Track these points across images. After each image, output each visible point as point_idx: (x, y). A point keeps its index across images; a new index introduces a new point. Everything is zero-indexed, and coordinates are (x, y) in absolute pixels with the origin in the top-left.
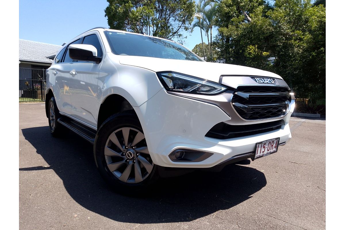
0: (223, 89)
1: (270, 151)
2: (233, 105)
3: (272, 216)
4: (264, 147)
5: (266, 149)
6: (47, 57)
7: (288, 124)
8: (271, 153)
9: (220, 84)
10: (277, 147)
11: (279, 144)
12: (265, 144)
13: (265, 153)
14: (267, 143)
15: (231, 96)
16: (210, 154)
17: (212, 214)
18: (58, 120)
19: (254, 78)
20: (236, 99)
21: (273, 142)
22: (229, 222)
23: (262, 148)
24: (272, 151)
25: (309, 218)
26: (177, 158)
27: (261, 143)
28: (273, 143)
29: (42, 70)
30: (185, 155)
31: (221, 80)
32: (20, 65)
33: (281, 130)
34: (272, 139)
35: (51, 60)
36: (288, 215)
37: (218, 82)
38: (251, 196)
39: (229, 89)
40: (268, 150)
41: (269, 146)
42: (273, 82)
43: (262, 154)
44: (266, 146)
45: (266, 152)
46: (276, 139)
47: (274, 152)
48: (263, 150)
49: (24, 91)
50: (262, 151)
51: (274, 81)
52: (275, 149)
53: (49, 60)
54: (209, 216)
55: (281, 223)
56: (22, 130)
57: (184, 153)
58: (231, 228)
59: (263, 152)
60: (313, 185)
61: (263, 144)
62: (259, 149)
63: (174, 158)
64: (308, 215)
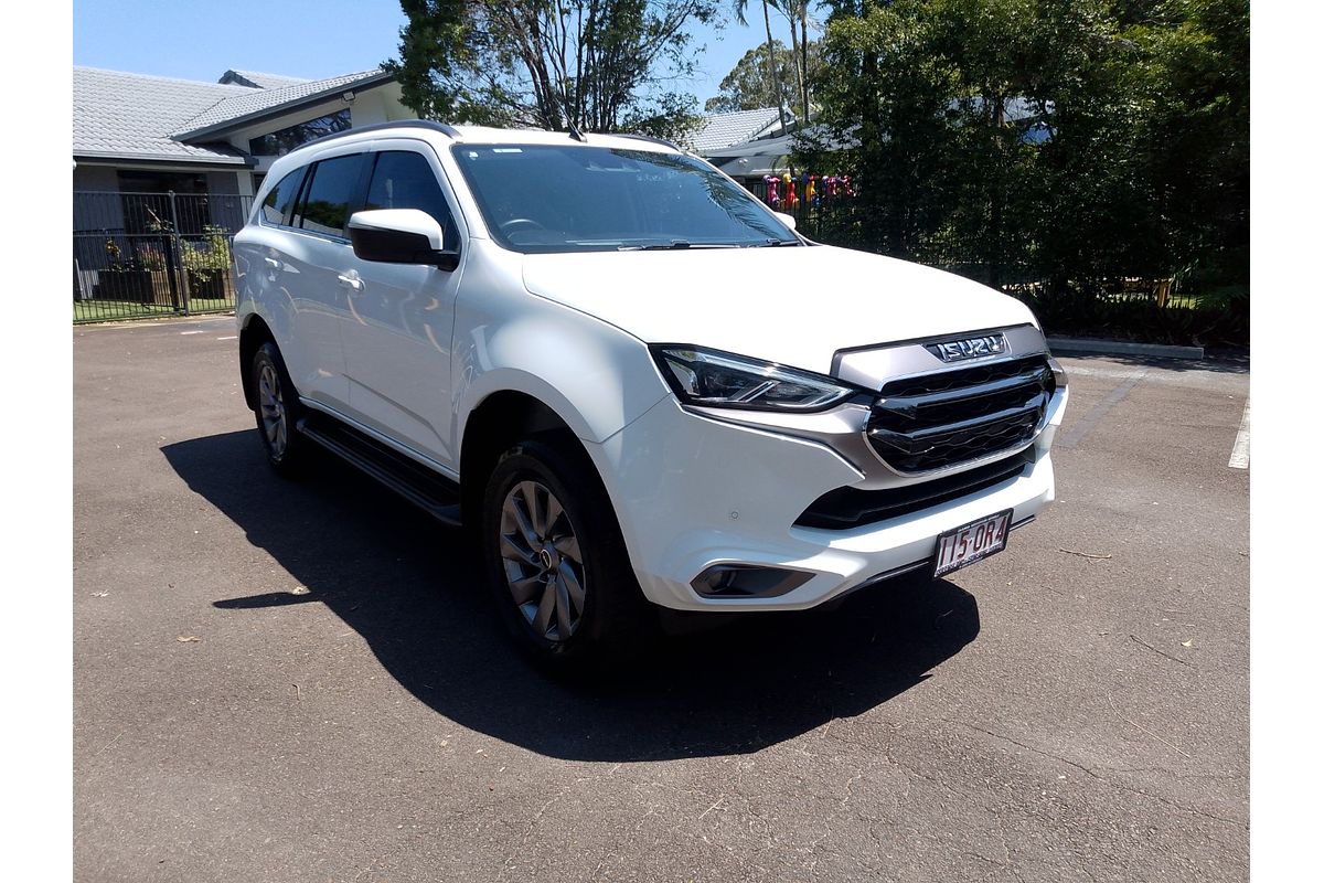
0: (844, 391)
1: (981, 550)
2: (870, 438)
3: (985, 728)
4: (963, 543)
5: (970, 547)
6: (172, 138)
7: (1048, 454)
8: (985, 555)
9: (834, 378)
10: (1004, 537)
11: (1009, 526)
12: (968, 533)
13: (966, 558)
14: (973, 531)
15: (863, 412)
16: (805, 576)
17: (819, 729)
18: (300, 425)
19: (936, 345)
20: (880, 417)
21: (993, 523)
22: (864, 748)
23: (957, 546)
24: (988, 549)
25: (1086, 731)
26: (714, 588)
27: (953, 532)
28: (991, 527)
29: (167, 196)
30: (735, 578)
31: (835, 364)
32: (77, 173)
33: (1021, 480)
34: (988, 517)
35: (189, 148)
36: (1030, 724)
37: (827, 373)
38: (928, 673)
39: (860, 393)
40: (976, 549)
41: (979, 537)
42: (995, 347)
43: (955, 562)
44: (970, 539)
45: (970, 553)
46: (1002, 514)
47: (996, 551)
48: (959, 550)
49: (101, 275)
50: (957, 553)
51: (998, 343)
52: (997, 543)
53: (184, 149)
54: (809, 733)
55: (1004, 748)
56: (162, 449)
57: (734, 575)
58: (870, 764)
59: (960, 556)
60: (1119, 630)
61: (959, 536)
62: (948, 550)
63: (706, 587)
64: (1085, 723)
